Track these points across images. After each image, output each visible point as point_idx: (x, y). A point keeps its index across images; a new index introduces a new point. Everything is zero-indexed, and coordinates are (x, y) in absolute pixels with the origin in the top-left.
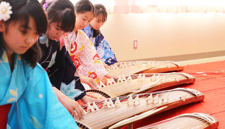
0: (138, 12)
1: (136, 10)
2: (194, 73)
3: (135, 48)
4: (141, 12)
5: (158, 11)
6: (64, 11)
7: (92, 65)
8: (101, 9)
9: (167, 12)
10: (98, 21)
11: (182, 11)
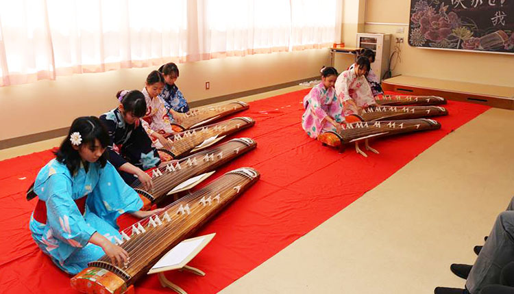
0: (209, 59)
1: (207, 57)
2: (256, 111)
3: (207, 89)
4: (212, 58)
5: (227, 55)
6: (136, 102)
7: (162, 124)
8: (173, 67)
9: (235, 55)
10: (171, 78)
11: (249, 54)
